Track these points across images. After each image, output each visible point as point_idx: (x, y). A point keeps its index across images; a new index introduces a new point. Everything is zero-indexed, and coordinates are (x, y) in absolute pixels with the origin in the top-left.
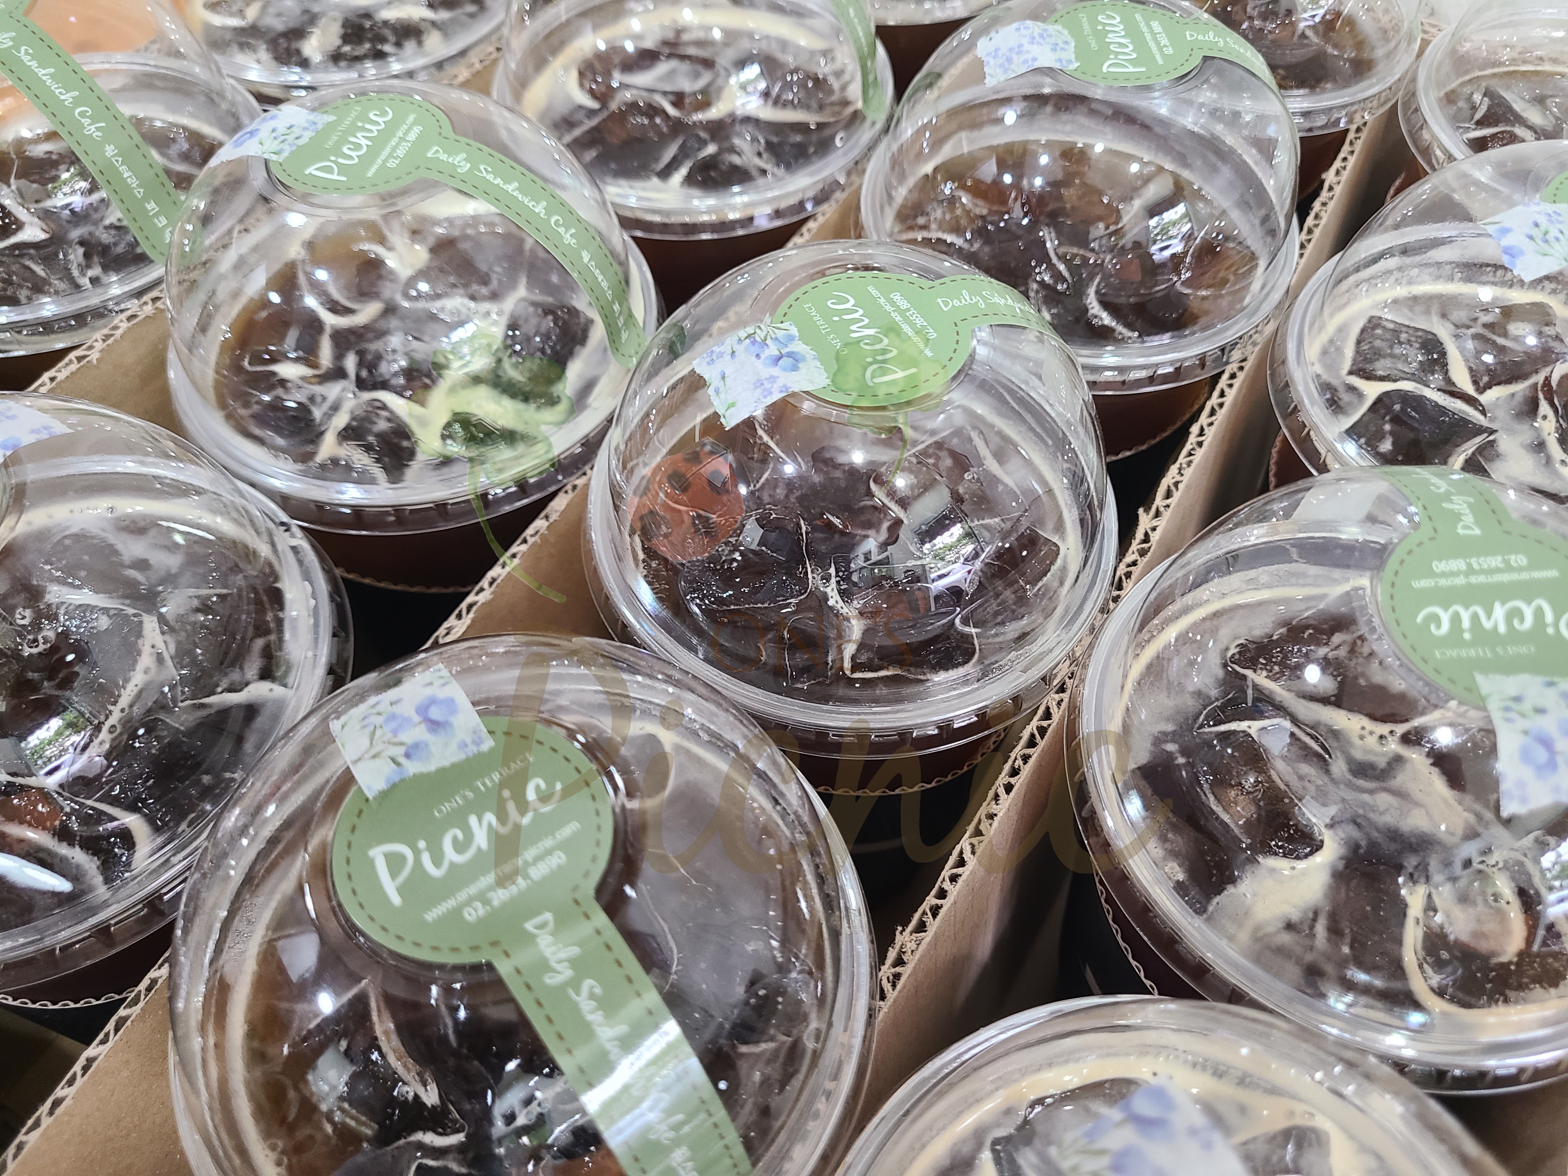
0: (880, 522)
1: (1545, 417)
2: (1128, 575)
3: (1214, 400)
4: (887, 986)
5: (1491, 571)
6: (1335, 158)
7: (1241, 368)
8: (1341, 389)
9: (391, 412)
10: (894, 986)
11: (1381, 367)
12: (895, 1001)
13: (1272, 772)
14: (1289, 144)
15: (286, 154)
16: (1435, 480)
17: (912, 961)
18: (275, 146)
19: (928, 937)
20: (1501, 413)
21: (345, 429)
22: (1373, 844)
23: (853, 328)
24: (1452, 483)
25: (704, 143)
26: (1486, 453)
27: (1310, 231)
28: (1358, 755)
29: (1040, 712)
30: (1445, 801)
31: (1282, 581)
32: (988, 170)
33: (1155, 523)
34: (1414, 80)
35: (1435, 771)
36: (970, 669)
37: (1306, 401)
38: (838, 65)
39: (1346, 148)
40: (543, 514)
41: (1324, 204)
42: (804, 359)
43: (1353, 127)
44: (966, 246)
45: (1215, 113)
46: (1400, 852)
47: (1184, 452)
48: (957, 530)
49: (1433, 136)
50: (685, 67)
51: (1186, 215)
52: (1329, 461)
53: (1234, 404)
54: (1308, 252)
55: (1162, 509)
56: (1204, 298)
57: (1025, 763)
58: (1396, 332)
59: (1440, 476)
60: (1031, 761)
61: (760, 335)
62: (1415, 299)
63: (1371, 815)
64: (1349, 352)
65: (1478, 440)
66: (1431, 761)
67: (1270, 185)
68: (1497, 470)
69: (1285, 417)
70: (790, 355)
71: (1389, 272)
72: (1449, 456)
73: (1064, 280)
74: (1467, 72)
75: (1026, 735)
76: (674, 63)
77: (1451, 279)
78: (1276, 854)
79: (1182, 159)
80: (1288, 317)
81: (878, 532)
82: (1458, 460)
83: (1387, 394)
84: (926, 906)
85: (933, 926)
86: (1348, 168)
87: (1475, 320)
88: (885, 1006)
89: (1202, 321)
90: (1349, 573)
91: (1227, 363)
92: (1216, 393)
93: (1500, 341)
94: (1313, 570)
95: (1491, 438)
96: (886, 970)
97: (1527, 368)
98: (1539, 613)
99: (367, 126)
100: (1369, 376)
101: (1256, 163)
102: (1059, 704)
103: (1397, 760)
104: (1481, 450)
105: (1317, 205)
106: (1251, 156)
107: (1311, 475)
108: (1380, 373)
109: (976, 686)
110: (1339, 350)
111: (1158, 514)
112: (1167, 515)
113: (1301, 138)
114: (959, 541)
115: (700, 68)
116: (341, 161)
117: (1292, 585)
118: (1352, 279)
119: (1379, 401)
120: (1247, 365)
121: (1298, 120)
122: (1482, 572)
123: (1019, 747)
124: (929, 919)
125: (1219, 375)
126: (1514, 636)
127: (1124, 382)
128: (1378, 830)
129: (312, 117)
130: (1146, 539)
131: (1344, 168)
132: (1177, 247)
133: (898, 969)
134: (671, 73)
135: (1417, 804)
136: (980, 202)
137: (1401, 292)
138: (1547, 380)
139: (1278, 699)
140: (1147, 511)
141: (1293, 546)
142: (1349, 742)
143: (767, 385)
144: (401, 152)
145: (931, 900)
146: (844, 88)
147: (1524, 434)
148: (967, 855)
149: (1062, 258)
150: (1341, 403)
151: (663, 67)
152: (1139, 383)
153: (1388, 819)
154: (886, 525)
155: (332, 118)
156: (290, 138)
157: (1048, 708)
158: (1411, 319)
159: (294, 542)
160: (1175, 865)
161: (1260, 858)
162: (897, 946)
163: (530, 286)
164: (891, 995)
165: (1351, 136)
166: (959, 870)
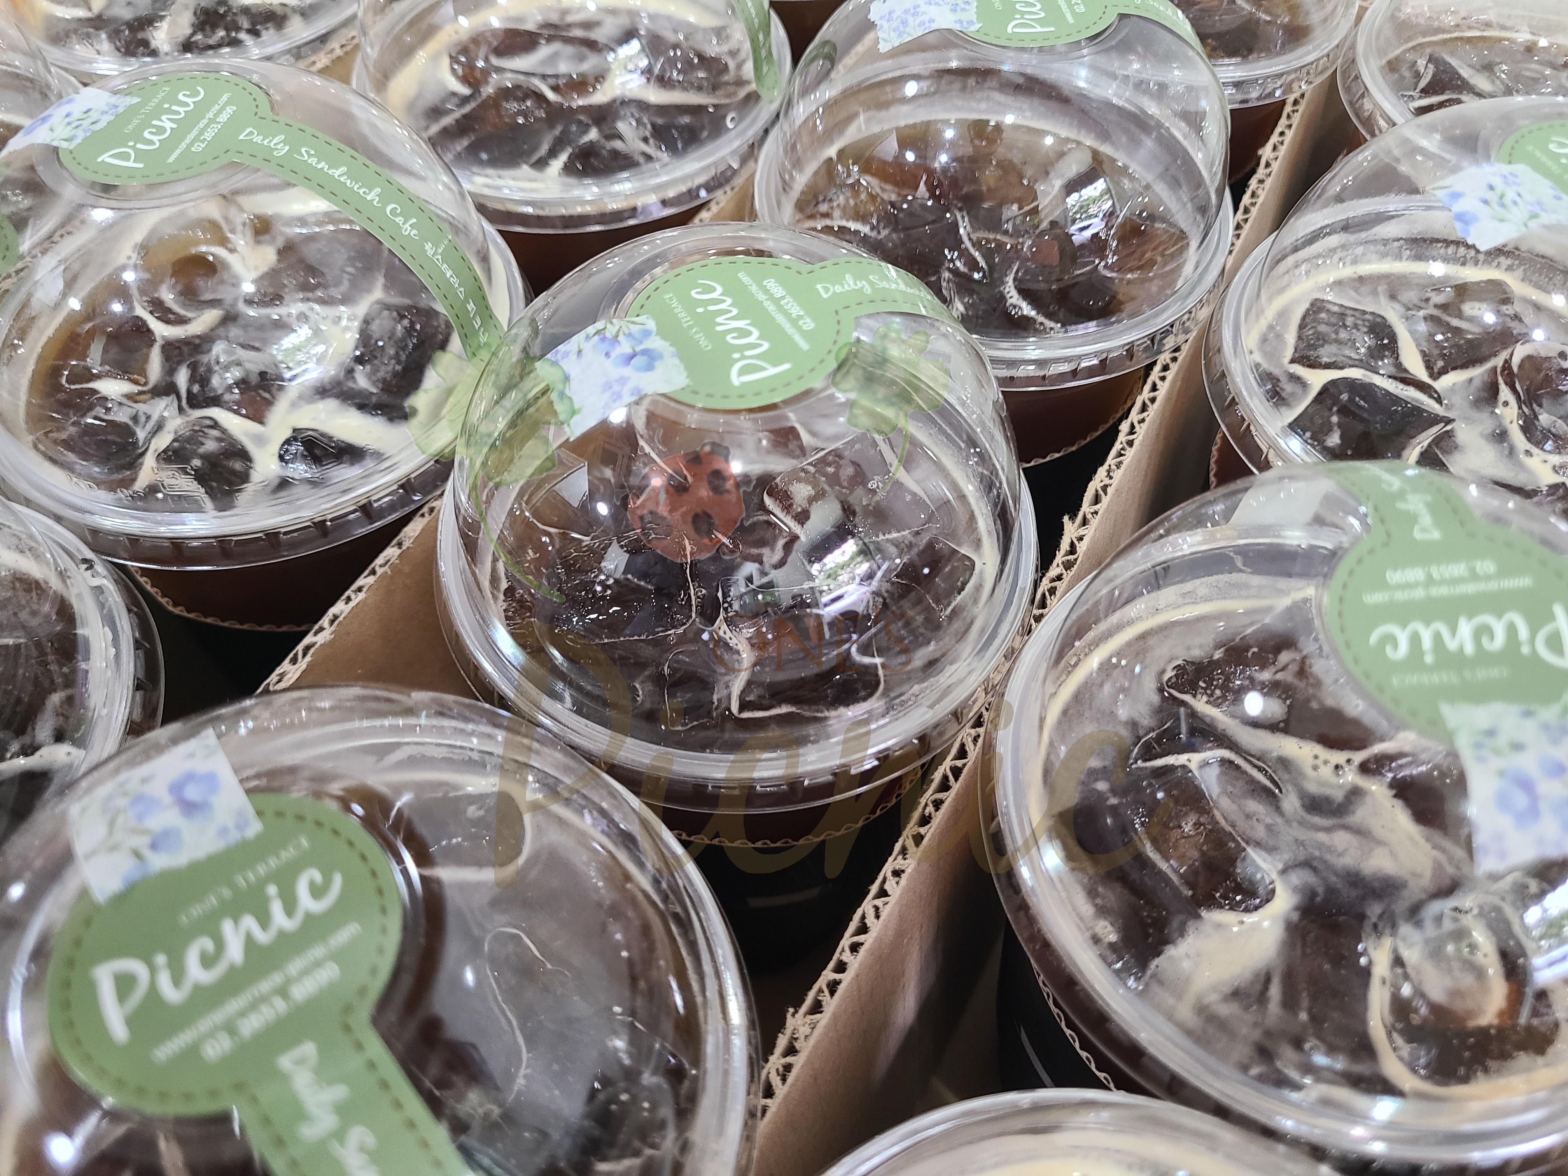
0: (775, 539)
1: (1506, 404)
2: (1052, 591)
3: (1146, 394)
4: (776, 1081)
5: (1454, 581)
6: (1272, 132)
7: (1174, 359)
8: (1283, 379)
9: (224, 431)
10: (784, 1080)
11: (1326, 354)
12: (786, 1097)
13: (1216, 813)
14: (1219, 115)
15: (78, 141)
16: (1386, 476)
17: (805, 1048)
18: (67, 132)
19: (824, 1019)
20: (1457, 400)
21: (165, 451)
22: (1331, 891)
23: (719, 320)
24: (1408, 480)
25: (585, 129)
26: (1443, 444)
27: (1246, 211)
28: (1312, 788)
29: (954, 751)
30: (1411, 838)
31: (1222, 594)
32: (890, 148)
33: (1081, 532)
34: (1353, 47)
35: (1399, 804)
36: (875, 703)
37: (1245, 393)
38: (732, 45)
39: (1283, 121)
40: (395, 542)
41: (1261, 181)
42: (661, 357)
43: (1291, 98)
44: (874, 234)
45: (1141, 86)
46: (1363, 898)
47: (1113, 452)
48: (850, 547)
49: (1376, 104)
50: (569, 50)
51: (1108, 191)
52: (1272, 457)
53: (1168, 399)
54: (1244, 233)
55: (1089, 516)
56: (1129, 282)
57: (937, 809)
58: (1342, 316)
59: (1391, 471)
60: (944, 807)
61: (611, 331)
62: (1361, 279)
63: (1328, 857)
64: (1291, 338)
65: (1434, 431)
66: (1394, 792)
67: (1199, 157)
68: (1456, 463)
69: (1222, 411)
70: (645, 352)
71: (1333, 251)
72: (1403, 448)
73: (979, 269)
74: (1410, 39)
75: (937, 776)
76: (556, 46)
77: (1399, 257)
78: (1222, 907)
79: (1104, 135)
80: (1222, 302)
81: (773, 550)
82: (1413, 453)
83: (1333, 382)
84: (822, 982)
85: (831, 1005)
86: (1286, 143)
87: (1427, 300)
88: (773, 1104)
89: (1129, 308)
90: (1293, 582)
91: (1159, 352)
92: (1148, 387)
93: (1455, 322)
94: (1256, 580)
95: (1448, 428)
96: (776, 1061)
97: (1485, 350)
98: (1512, 630)
99: (174, 108)
100: (1314, 364)
101: (1185, 137)
102: (975, 740)
103: (1355, 794)
104: (1437, 441)
105: (1253, 183)
106: (1180, 129)
107: (1252, 473)
108: (1325, 360)
109: (882, 722)
110: (1279, 337)
111: (1085, 522)
112: (1094, 522)
113: (1232, 111)
114: (852, 558)
115: (585, 50)
116: (139, 146)
117: (1233, 598)
118: (1290, 260)
119: (1325, 390)
120: (1181, 356)
121: (1230, 91)
122: (1443, 582)
123: (930, 791)
124: (826, 997)
125: (1150, 367)
126: (1483, 657)
127: (1044, 377)
128: (1336, 873)
129: (114, 100)
130: (1073, 550)
131: (1282, 143)
132: (1097, 225)
133: (789, 1059)
134: (553, 58)
135: (1380, 843)
136: (888, 187)
137: (1348, 272)
138: (1507, 363)
139: (1221, 727)
140: (1073, 518)
141: (1236, 553)
142: (1301, 774)
143: (616, 388)
144: (208, 135)
145: (828, 975)
146: (739, 66)
147: (1484, 422)
148: (870, 920)
149: (977, 244)
150: (1284, 395)
151: (544, 51)
152: (1062, 377)
153: (1347, 861)
154: (781, 542)
155: (135, 100)
156: (86, 123)
157: (963, 745)
158: (1358, 302)
159: (96, 582)
160: (1107, 923)
161: (1204, 913)
162: (788, 1031)
163: (387, 288)
164: (781, 1090)
165: (1288, 108)
166: (861, 938)
